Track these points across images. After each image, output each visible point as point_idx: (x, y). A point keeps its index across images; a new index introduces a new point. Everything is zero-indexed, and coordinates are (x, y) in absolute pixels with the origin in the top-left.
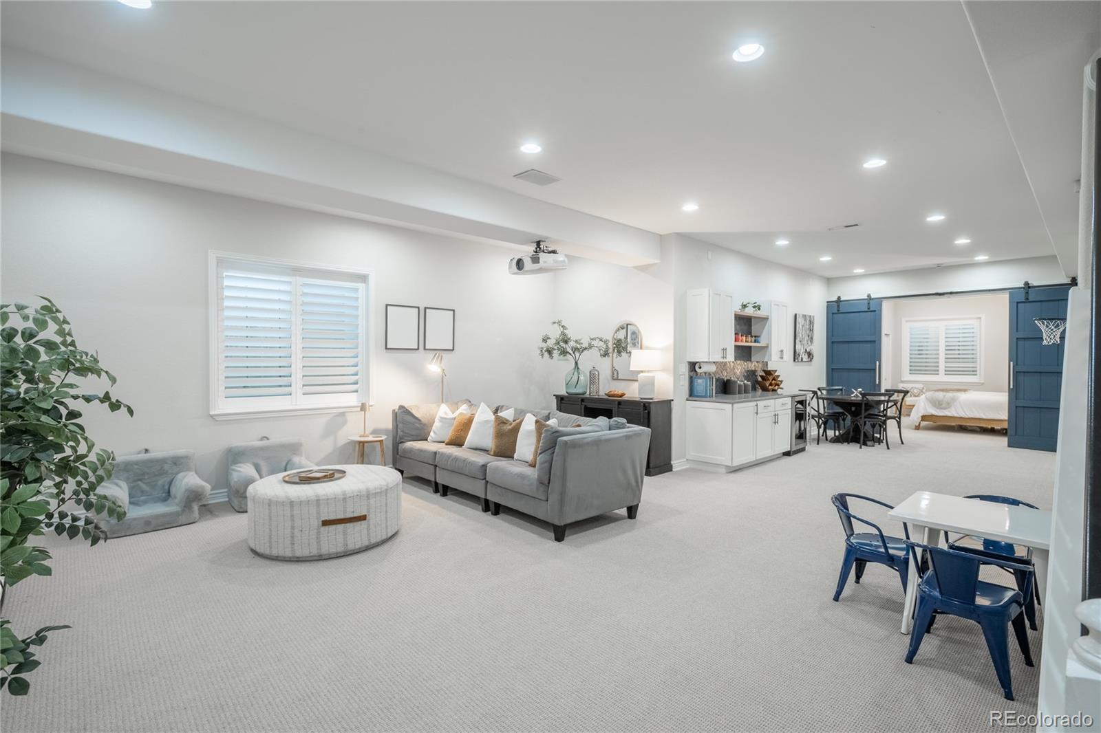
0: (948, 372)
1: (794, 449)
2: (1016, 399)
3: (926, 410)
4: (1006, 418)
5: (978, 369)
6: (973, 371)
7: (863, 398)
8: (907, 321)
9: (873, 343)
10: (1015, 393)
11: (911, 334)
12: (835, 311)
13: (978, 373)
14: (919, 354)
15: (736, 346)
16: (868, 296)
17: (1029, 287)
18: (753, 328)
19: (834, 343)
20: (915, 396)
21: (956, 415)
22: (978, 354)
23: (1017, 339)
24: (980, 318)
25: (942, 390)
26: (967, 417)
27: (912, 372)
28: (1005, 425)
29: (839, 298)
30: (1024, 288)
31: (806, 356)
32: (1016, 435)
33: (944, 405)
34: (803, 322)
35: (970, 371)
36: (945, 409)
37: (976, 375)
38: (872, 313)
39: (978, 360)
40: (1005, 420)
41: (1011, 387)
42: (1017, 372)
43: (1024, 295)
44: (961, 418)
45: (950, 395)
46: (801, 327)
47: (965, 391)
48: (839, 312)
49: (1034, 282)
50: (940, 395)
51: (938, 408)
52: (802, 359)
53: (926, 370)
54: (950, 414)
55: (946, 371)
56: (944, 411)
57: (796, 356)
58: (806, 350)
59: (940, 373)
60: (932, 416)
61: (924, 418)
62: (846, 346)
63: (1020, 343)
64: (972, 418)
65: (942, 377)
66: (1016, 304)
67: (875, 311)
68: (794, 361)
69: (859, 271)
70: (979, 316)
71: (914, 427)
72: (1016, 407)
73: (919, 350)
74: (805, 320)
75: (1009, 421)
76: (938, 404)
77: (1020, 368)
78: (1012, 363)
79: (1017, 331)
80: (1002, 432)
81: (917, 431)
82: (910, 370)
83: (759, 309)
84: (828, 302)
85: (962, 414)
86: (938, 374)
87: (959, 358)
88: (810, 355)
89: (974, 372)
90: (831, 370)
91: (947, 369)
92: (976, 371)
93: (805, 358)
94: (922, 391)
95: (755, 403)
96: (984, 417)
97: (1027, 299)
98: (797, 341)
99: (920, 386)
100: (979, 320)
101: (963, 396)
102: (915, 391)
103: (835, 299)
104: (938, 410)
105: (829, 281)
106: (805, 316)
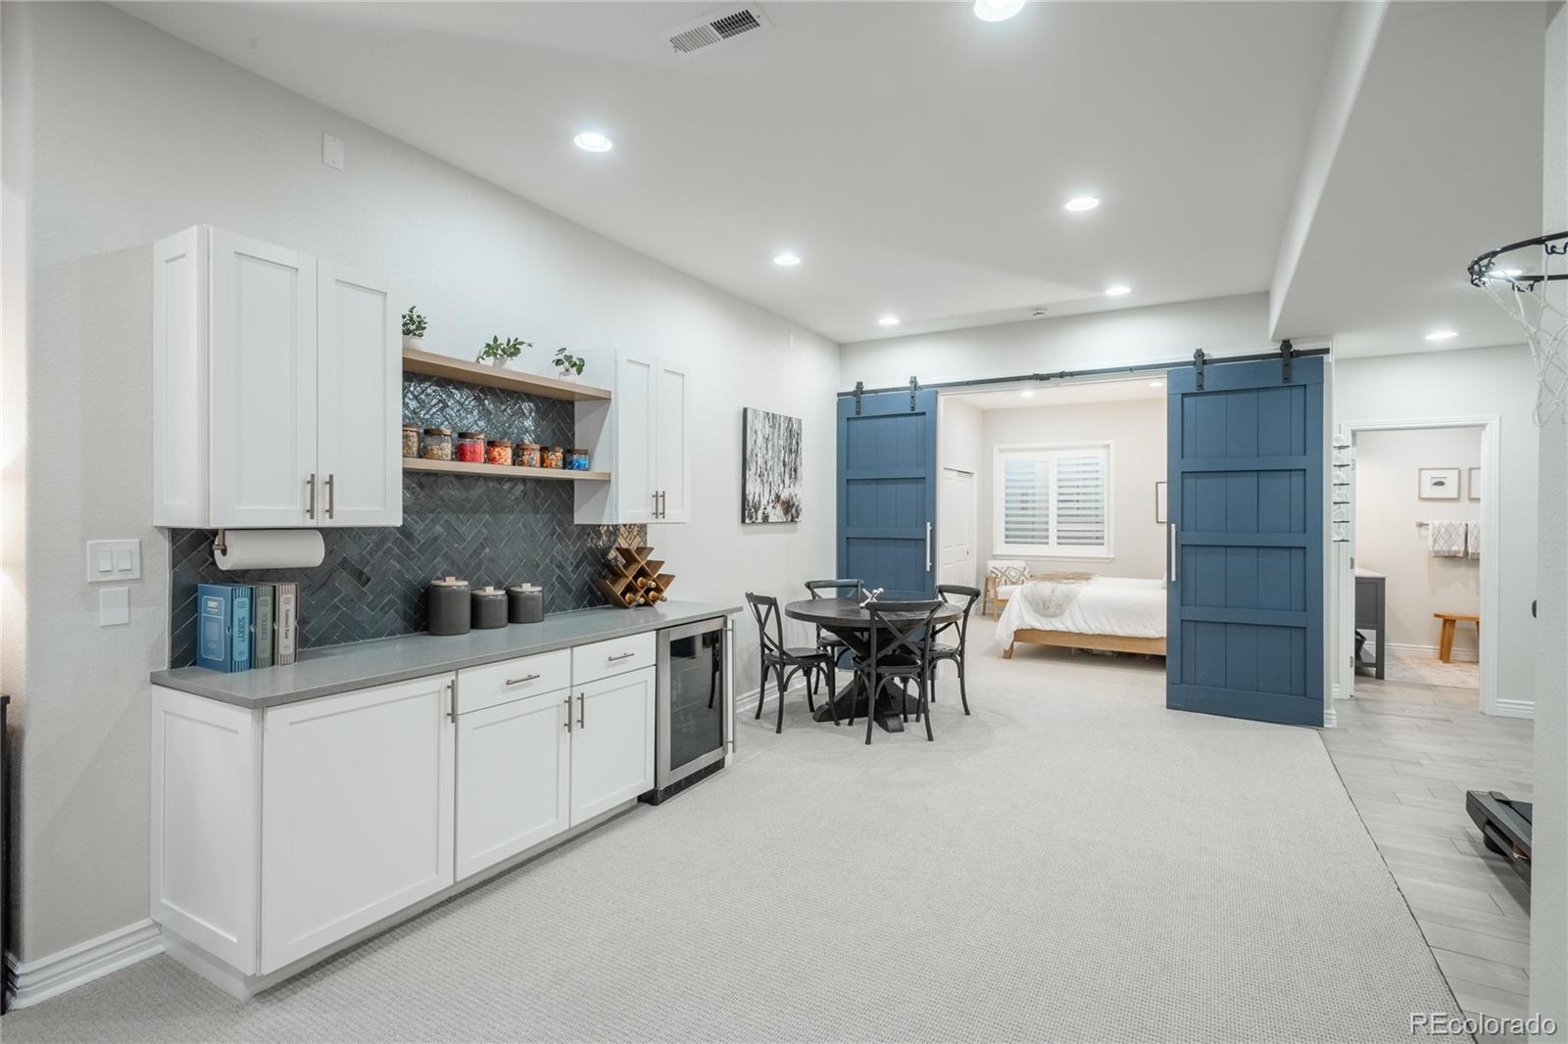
0: (1063, 540)
1: (668, 779)
2: (1182, 605)
3: (1023, 620)
4: (1165, 635)
5: (1105, 534)
6: (1097, 538)
7: (873, 615)
8: (1000, 451)
9: (921, 483)
10: (1181, 591)
11: (1007, 474)
12: (853, 415)
13: (1105, 541)
14: (1023, 509)
15: (408, 473)
16: (911, 382)
17: (1204, 362)
18: (577, 428)
19: (852, 483)
20: (1013, 583)
21: (1073, 629)
22: (1106, 508)
23: (1183, 473)
24: (1108, 446)
25: (1049, 578)
26: (1090, 633)
27: (1010, 539)
28: (1161, 649)
29: (859, 385)
30: (1194, 363)
31: (779, 510)
32: (1182, 683)
33: (1052, 610)
34: (768, 430)
35: (1091, 538)
36: (1055, 616)
37: (1103, 544)
38: (919, 418)
39: (1105, 518)
40: (1162, 638)
41: (1173, 578)
42: (1182, 545)
43: (1194, 376)
44: (1081, 634)
45: (1062, 588)
46: (760, 440)
47: (1085, 577)
48: (859, 417)
49: (1213, 353)
50: (1045, 588)
51: (1042, 615)
52: (766, 519)
53: (1033, 537)
54: (1062, 628)
55: (1058, 538)
56: (1053, 620)
57: (748, 511)
58: (778, 497)
59: (1050, 541)
60: (1033, 630)
61: (1019, 635)
62: (872, 487)
63: (1190, 482)
64: (1099, 635)
65: (1053, 549)
66: (1180, 396)
67: (924, 414)
68: (743, 521)
69: (889, 321)
70: (1107, 443)
71: (1003, 654)
72: (1182, 621)
73: (1022, 502)
74: (773, 426)
75: (1169, 639)
76: (1042, 607)
77: (1192, 538)
78: (1173, 526)
79: (1183, 457)
80: (1156, 661)
81: (1006, 660)
82: (1007, 536)
83: (579, 371)
84: (839, 395)
85: (1084, 628)
86: (1047, 543)
87: (1078, 516)
88: (790, 509)
89: (1098, 540)
90: (845, 540)
91: (1061, 534)
92: (1102, 538)
93: (776, 514)
94: (1022, 574)
95: (448, 679)
96: (1120, 633)
97: (1201, 386)
98: (750, 474)
99: (1019, 564)
100: (1106, 450)
101: (1085, 591)
102: (1013, 573)
103: (852, 388)
104: (1043, 620)
105: (842, 349)
106: (772, 419)
